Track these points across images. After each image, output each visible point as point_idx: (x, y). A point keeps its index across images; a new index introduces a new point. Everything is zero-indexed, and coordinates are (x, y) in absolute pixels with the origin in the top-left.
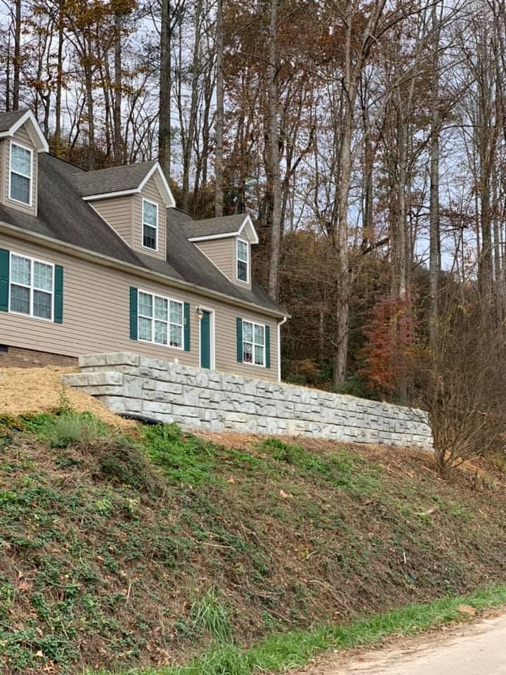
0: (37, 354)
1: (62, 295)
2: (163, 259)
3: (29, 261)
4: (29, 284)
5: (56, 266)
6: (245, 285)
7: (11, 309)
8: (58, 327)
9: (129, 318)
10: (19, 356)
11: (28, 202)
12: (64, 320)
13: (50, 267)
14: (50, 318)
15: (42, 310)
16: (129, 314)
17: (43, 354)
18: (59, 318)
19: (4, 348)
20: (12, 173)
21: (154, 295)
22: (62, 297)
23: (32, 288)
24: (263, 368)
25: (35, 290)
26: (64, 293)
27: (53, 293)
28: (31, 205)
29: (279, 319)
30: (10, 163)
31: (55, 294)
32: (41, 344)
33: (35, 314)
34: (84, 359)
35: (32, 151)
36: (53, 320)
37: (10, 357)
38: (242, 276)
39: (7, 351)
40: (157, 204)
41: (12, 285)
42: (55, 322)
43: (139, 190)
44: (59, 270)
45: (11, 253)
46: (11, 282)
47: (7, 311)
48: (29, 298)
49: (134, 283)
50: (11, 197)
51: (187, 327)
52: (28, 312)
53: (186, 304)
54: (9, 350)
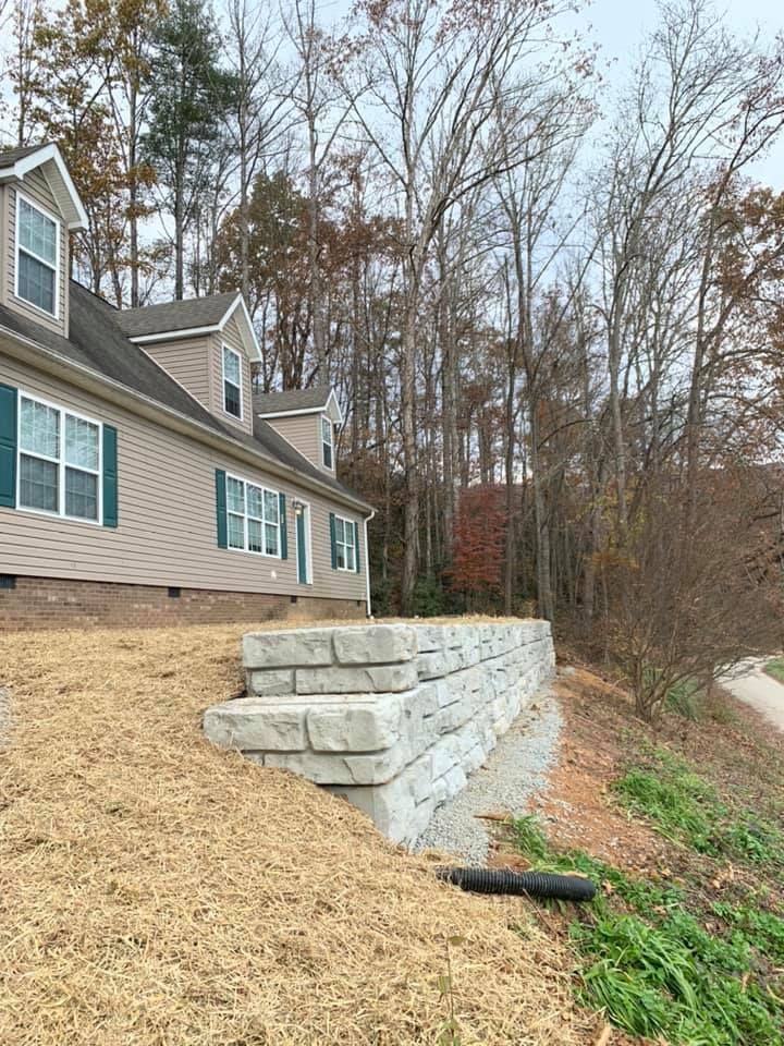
0: (72, 586)
1: (116, 477)
2: (248, 432)
3: (57, 413)
4: (57, 457)
5: (105, 426)
6: (330, 472)
7: (22, 503)
8: (108, 533)
9: (215, 515)
10: (40, 593)
11: (52, 310)
12: (120, 521)
13: (95, 427)
14: (95, 517)
15: (81, 504)
16: (215, 509)
17: (84, 584)
18: (111, 518)
19: (8, 580)
20: (21, 252)
21: (246, 481)
22: (116, 481)
23: (63, 463)
24: (353, 574)
25: (67, 468)
26: (119, 474)
27: (100, 473)
28: (57, 317)
29: (365, 515)
30: (17, 232)
31: (105, 475)
32: (79, 566)
33: (68, 512)
34: (258, 645)
35: (58, 223)
36: (101, 522)
37: (19, 598)
38: (328, 463)
39: (14, 587)
40: (239, 355)
41: (22, 455)
42: (104, 525)
43: (219, 327)
44: (111, 436)
45: (21, 393)
46: (20, 450)
47: (14, 507)
48: (56, 482)
49: (221, 464)
50: (20, 294)
51: (284, 527)
52: (56, 509)
53: (282, 496)
54: (17, 584)
